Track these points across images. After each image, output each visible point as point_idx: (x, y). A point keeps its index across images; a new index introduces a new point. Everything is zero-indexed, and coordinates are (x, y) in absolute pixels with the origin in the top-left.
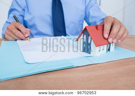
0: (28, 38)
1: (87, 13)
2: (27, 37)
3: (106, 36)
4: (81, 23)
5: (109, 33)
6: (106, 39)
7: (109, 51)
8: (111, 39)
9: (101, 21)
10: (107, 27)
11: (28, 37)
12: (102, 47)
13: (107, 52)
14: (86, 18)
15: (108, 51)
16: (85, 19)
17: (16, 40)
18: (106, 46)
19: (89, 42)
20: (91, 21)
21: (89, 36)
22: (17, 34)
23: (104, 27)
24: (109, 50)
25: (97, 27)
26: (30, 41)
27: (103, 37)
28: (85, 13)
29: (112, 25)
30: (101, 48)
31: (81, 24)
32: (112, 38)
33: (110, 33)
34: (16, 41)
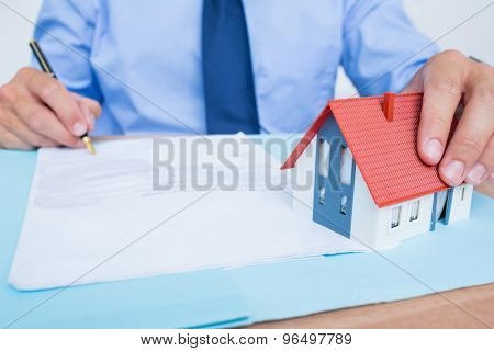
0: (86, 139)
1: (353, 36)
2: (82, 137)
3: (432, 151)
4: (326, 81)
5: (445, 138)
6: (429, 166)
7: (445, 223)
8: (458, 165)
9: (412, 72)
10: (440, 107)
11: (86, 135)
12: (408, 207)
13: (432, 229)
14: (347, 60)
15: (438, 224)
16: (341, 63)
17: (36, 148)
18: (427, 201)
19: (346, 177)
20: (366, 70)
21: (343, 147)
22: (35, 123)
23: (425, 105)
24: (443, 216)
25: (386, 105)
26: (94, 153)
27: (414, 157)
28: (344, 36)
29: (463, 95)
30: (404, 209)
31: (325, 88)
32: (459, 160)
33: (451, 135)
34: (33, 153)
